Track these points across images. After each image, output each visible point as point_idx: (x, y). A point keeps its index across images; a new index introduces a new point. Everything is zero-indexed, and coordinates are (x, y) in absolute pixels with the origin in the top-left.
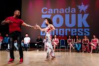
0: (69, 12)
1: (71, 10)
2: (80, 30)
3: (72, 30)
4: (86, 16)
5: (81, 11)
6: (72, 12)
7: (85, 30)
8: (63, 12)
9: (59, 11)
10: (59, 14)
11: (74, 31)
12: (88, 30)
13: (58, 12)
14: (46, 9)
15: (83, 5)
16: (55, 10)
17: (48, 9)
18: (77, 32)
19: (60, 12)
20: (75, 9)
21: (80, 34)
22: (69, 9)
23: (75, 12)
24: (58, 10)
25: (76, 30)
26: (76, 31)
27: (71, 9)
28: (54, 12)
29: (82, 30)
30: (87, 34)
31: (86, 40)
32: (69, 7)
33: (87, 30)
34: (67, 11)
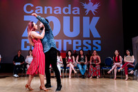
0: (69, 13)
1: (72, 10)
2: (87, 43)
3: (75, 41)
4: (96, 20)
5: (88, 11)
6: (73, 12)
7: (94, 41)
8: (60, 13)
9: (53, 10)
10: (53, 15)
11: (77, 43)
12: (99, 42)
13: (51, 12)
14: (32, 5)
15: (91, 4)
16: (46, 8)
17: (35, 6)
18: (82, 46)
19: (55, 12)
20: (78, 9)
21: (87, 48)
22: (69, 8)
23: (78, 13)
24: (51, 8)
25: (80, 41)
26: (80, 44)
27: (72, 8)
28: (46, 12)
29: (90, 42)
30: (97, 48)
31: (95, 57)
32: (70, 6)
33: (97, 43)
34: (67, 10)
